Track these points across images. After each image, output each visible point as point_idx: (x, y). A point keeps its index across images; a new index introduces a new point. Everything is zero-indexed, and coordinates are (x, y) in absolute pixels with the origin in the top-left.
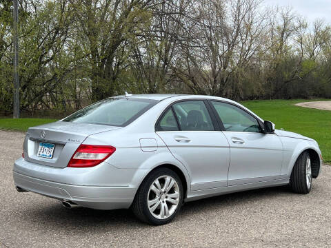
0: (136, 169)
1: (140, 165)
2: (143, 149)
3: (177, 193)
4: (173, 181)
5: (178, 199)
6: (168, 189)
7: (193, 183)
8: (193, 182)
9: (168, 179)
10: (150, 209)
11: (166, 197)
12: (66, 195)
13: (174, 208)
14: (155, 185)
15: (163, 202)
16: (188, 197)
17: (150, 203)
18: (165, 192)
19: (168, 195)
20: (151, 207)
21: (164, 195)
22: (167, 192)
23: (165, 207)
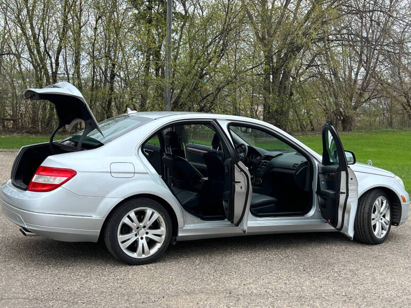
2: (114, 175)
3: (163, 230)
4: (157, 215)
5: (163, 237)
9: (149, 211)
10: (121, 245)
11: (147, 233)
13: (158, 246)
14: (129, 217)
15: (142, 238)
17: (121, 238)
18: (144, 227)
20: (123, 242)
21: (143, 231)
22: (148, 227)
23: (143, 244)
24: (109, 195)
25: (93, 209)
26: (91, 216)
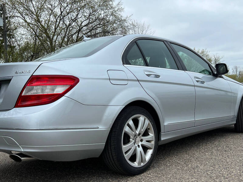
0: (106, 106)
1: (110, 100)
2: (113, 82)
3: (152, 135)
4: (147, 122)
5: (153, 143)
6: (143, 130)
7: (166, 124)
8: (166, 122)
9: (142, 119)
10: (125, 156)
11: (141, 140)
12: (14, 145)
13: (150, 152)
14: (129, 125)
15: (139, 146)
16: (162, 139)
17: (125, 148)
18: (139, 134)
19: (143, 138)
20: (126, 153)
21: (138, 139)
22: (142, 134)
23: (141, 152)
24: (112, 103)
25: (99, 120)
26: (98, 128)
